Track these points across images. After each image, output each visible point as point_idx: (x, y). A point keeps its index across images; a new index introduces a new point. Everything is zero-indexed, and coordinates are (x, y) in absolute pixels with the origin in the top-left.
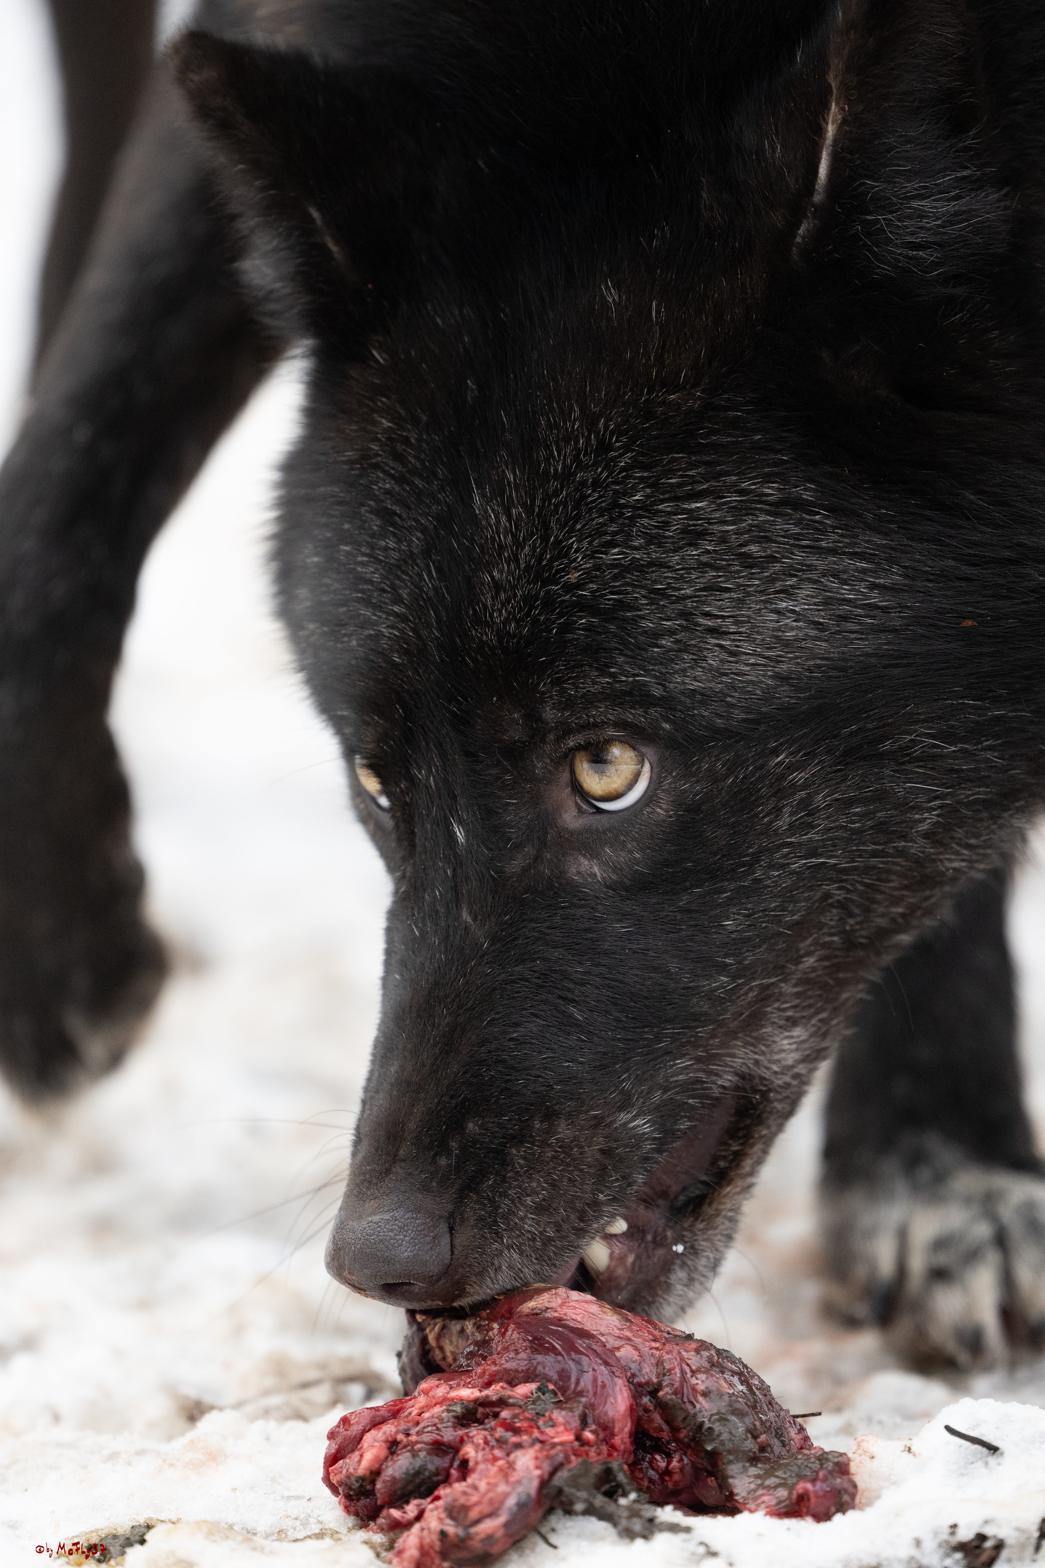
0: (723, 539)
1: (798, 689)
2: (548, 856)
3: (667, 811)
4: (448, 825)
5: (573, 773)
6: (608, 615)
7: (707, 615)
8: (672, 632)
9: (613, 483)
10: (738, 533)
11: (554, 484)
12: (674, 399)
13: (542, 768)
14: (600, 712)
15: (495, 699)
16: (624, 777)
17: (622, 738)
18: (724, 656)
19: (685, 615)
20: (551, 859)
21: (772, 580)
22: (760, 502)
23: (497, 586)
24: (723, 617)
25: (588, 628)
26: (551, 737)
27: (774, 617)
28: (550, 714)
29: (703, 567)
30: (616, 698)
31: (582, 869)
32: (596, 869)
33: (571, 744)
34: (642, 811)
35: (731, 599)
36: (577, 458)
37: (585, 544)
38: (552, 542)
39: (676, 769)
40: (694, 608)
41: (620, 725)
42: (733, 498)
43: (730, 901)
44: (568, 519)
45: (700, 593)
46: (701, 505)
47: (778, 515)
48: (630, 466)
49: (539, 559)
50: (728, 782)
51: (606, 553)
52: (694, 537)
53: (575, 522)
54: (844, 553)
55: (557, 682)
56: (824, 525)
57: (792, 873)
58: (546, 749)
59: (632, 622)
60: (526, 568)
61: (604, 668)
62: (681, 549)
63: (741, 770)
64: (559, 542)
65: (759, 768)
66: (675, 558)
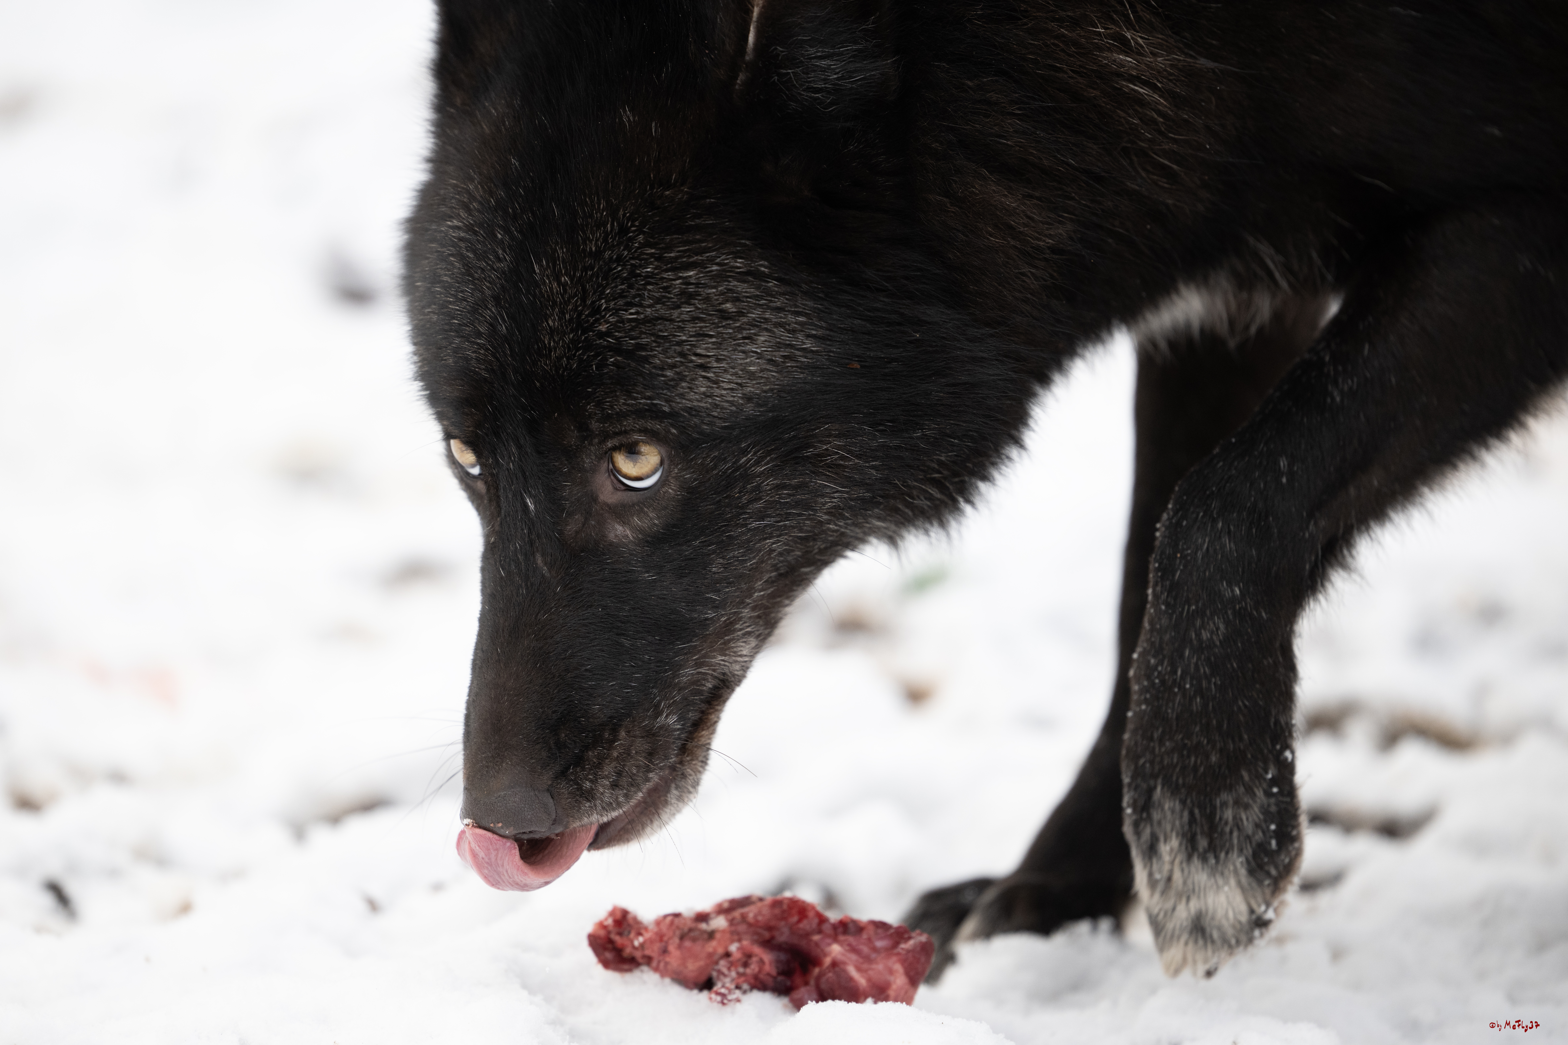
0: (707, 299)
1: (759, 405)
2: (593, 522)
3: (675, 491)
4: (523, 499)
5: (612, 462)
6: (629, 355)
7: (696, 355)
8: (673, 366)
9: (631, 258)
10: (717, 295)
11: (589, 261)
12: (669, 194)
13: (590, 463)
14: (628, 423)
15: (556, 414)
16: (651, 464)
17: (646, 440)
18: (709, 384)
19: (682, 354)
20: (595, 525)
21: (740, 329)
22: (731, 271)
23: (552, 331)
24: (709, 356)
25: (615, 364)
26: (596, 440)
27: (741, 355)
28: (594, 425)
29: (694, 319)
30: (640, 413)
31: (619, 533)
32: (628, 532)
33: (610, 445)
34: (659, 491)
35: (713, 343)
36: (605, 240)
37: (612, 304)
38: (589, 302)
39: (680, 463)
40: (688, 350)
41: (644, 431)
42: (713, 268)
43: (714, 552)
44: (599, 285)
45: (692, 339)
46: (691, 273)
47: (744, 282)
48: (643, 246)
49: (580, 314)
50: (715, 472)
51: (626, 310)
52: (688, 297)
53: (605, 288)
54: (789, 311)
55: (599, 404)
56: (774, 291)
57: (750, 530)
58: (592, 449)
59: (646, 359)
60: (571, 320)
61: (629, 394)
62: (679, 307)
63: (723, 464)
64: (593, 302)
65: (734, 463)
66: (674, 313)
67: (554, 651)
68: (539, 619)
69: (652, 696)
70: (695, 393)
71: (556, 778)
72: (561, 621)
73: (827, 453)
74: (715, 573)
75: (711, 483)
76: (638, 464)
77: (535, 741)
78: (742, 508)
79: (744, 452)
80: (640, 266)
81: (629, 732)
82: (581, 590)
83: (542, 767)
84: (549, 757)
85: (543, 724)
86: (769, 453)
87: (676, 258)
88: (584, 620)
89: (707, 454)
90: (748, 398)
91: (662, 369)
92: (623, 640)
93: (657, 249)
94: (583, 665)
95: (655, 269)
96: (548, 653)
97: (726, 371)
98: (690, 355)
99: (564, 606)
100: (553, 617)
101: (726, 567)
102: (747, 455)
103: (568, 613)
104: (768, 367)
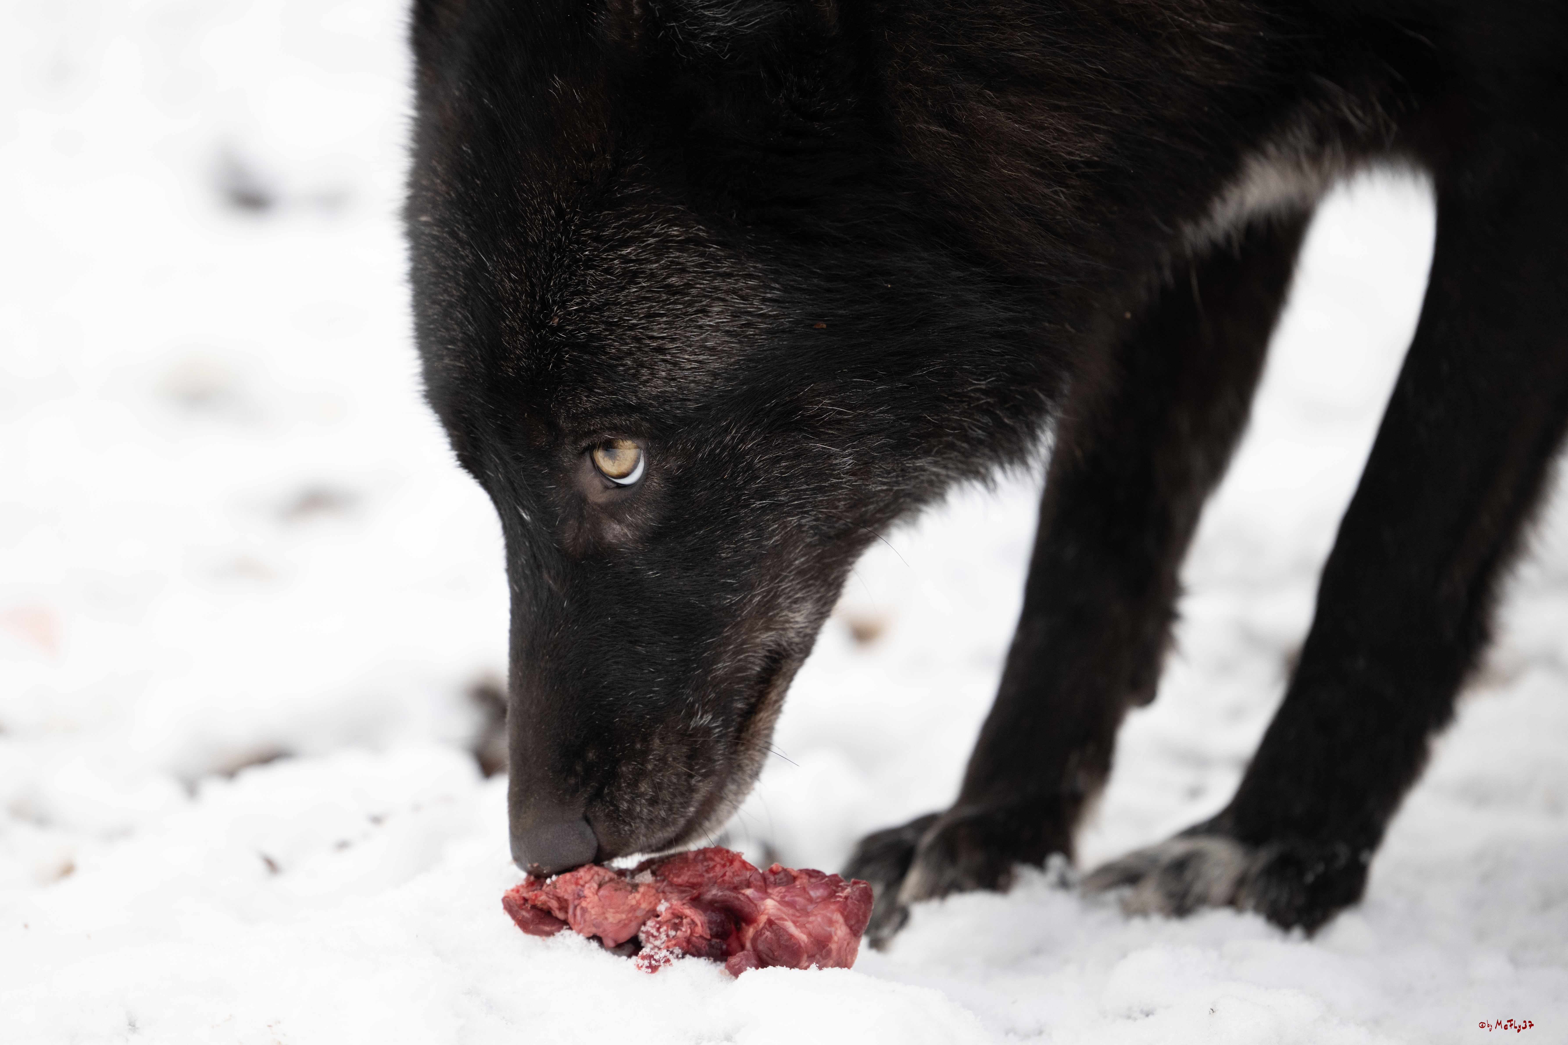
0: (652, 275)
1: (728, 380)
2: (588, 525)
3: (660, 484)
4: (517, 512)
5: (593, 461)
7: (652, 338)
8: (630, 353)
11: (531, 253)
13: (568, 462)
14: (597, 421)
15: (525, 416)
16: (630, 459)
17: (624, 437)
18: (669, 366)
19: (637, 339)
20: (590, 527)
21: (690, 304)
22: (669, 242)
24: (663, 338)
28: (562, 423)
29: (640, 300)
31: (616, 532)
32: (625, 530)
33: (586, 444)
34: (643, 485)
35: (666, 323)
37: (558, 296)
38: (536, 297)
40: (641, 333)
41: (614, 428)
42: (649, 242)
43: (720, 537)
44: (544, 278)
45: (643, 322)
46: (629, 250)
47: (686, 250)
48: (579, 227)
49: (530, 310)
50: (700, 455)
52: (632, 277)
53: (549, 280)
54: (738, 275)
55: (562, 403)
56: (719, 255)
57: (753, 510)
58: (568, 449)
59: (602, 349)
60: (524, 318)
61: (590, 390)
62: (623, 288)
63: (706, 447)
64: (541, 296)
65: (719, 443)
66: (621, 296)
67: (568, 670)
68: (550, 640)
69: (685, 697)
70: (658, 378)
71: (590, 802)
72: (571, 638)
73: (820, 412)
74: (725, 559)
75: (699, 468)
76: (617, 461)
77: (561, 770)
78: (739, 489)
79: (726, 430)
80: (579, 250)
81: (663, 739)
82: (586, 600)
86: (751, 428)
87: (614, 234)
88: (594, 633)
89: (686, 438)
90: (715, 375)
91: (621, 358)
92: (638, 647)
93: (592, 229)
94: (600, 682)
95: (594, 250)
96: (563, 674)
97: (683, 351)
98: (644, 339)
99: (573, 622)
100: (563, 634)
101: (736, 551)
102: (731, 433)
103: (577, 629)
104: (727, 339)
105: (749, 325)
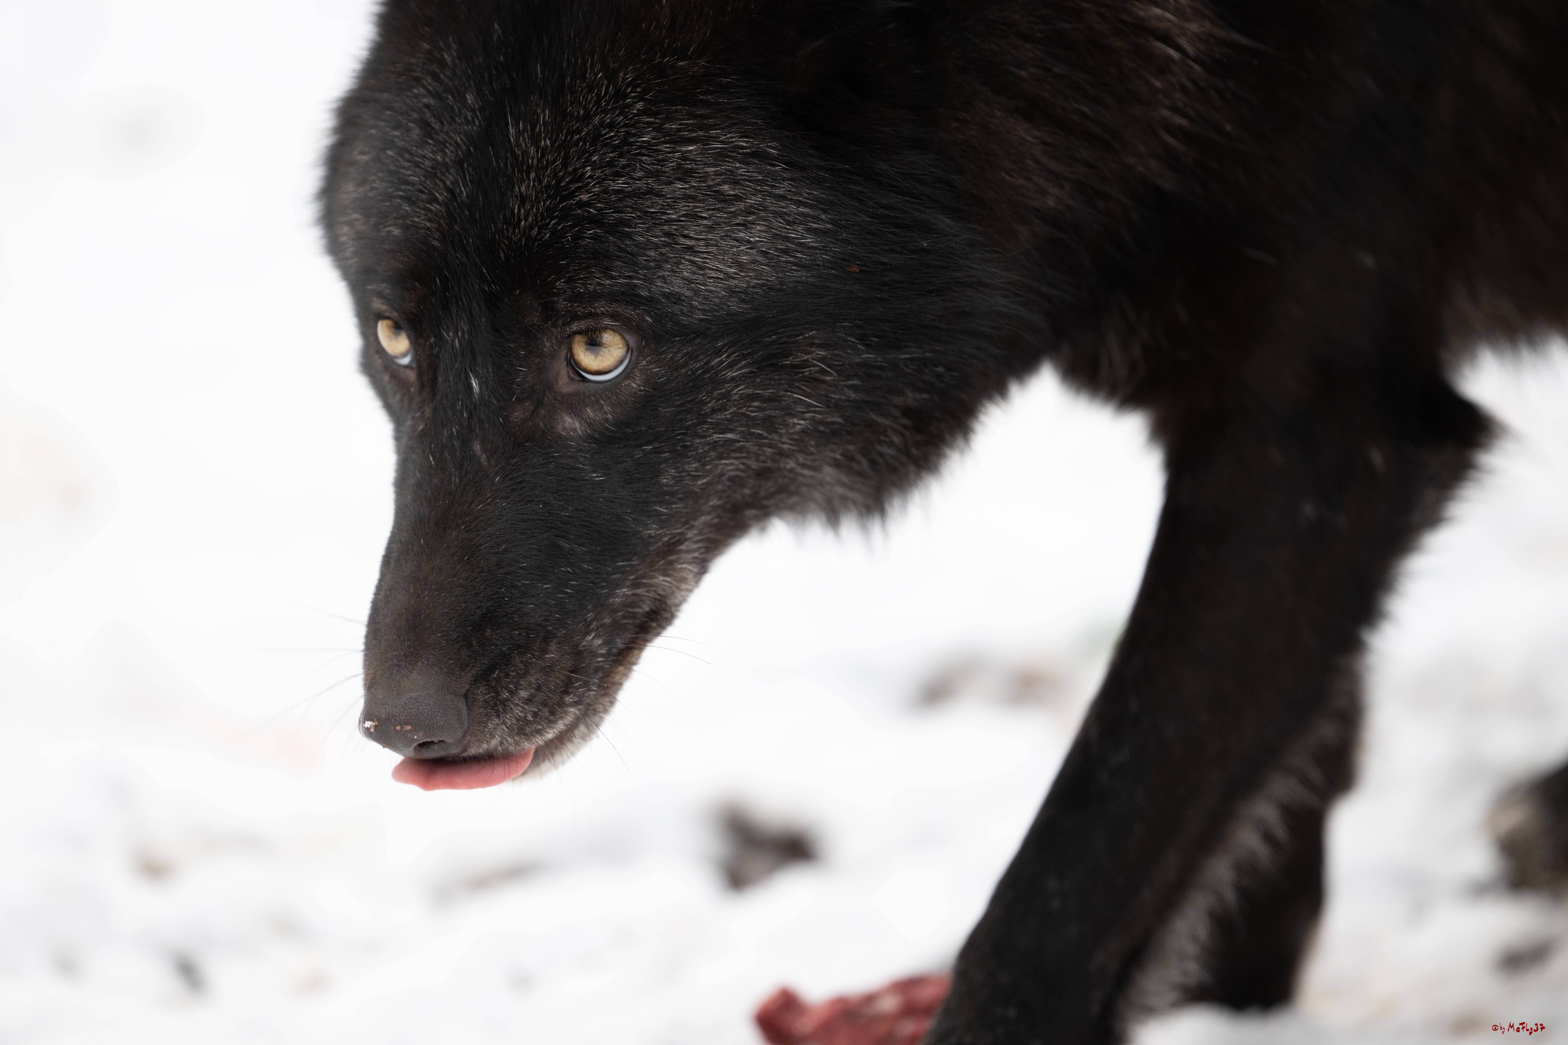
0: (704, 178)
1: (743, 301)
2: (543, 412)
3: (639, 386)
4: (468, 379)
5: (570, 350)
6: (612, 229)
8: (656, 247)
10: (717, 174)
11: (576, 124)
13: (549, 347)
14: (601, 305)
15: (519, 290)
16: (612, 357)
17: (614, 328)
18: (694, 269)
20: (544, 415)
21: (734, 215)
23: (523, 199)
24: (699, 240)
25: (595, 237)
26: (560, 322)
27: (734, 243)
28: (562, 305)
29: (687, 198)
30: (613, 297)
31: (568, 425)
32: (577, 425)
33: (574, 329)
34: (621, 385)
35: (704, 226)
36: (598, 103)
37: (598, 173)
38: (570, 169)
39: (650, 355)
40: (676, 230)
41: (614, 316)
42: (715, 146)
43: (667, 461)
44: (585, 151)
45: (682, 219)
46: (691, 148)
47: (748, 164)
48: (640, 113)
49: (559, 182)
50: (683, 371)
51: (613, 181)
52: (684, 174)
53: (591, 155)
54: (791, 200)
55: (570, 280)
56: (781, 176)
57: (708, 443)
58: (554, 332)
59: (628, 236)
60: (548, 187)
61: (606, 271)
62: (671, 183)
63: (694, 363)
64: (575, 170)
65: (706, 363)
66: (666, 189)
67: (485, 544)
68: (473, 509)
71: (475, 681)
72: (497, 513)
73: (805, 364)
74: (665, 484)
75: (678, 383)
76: (599, 357)
77: (454, 640)
78: (705, 415)
79: (718, 352)
80: (635, 135)
82: (521, 482)
83: (460, 668)
84: (470, 656)
85: (465, 621)
86: (744, 357)
87: (677, 130)
88: (522, 514)
89: (679, 348)
90: (732, 292)
92: (563, 543)
93: (657, 118)
94: (518, 562)
95: (653, 138)
96: (478, 546)
98: (677, 236)
99: (502, 498)
100: (488, 507)
101: (677, 480)
102: (721, 356)
103: (505, 505)
104: (760, 259)
105: (785, 252)
